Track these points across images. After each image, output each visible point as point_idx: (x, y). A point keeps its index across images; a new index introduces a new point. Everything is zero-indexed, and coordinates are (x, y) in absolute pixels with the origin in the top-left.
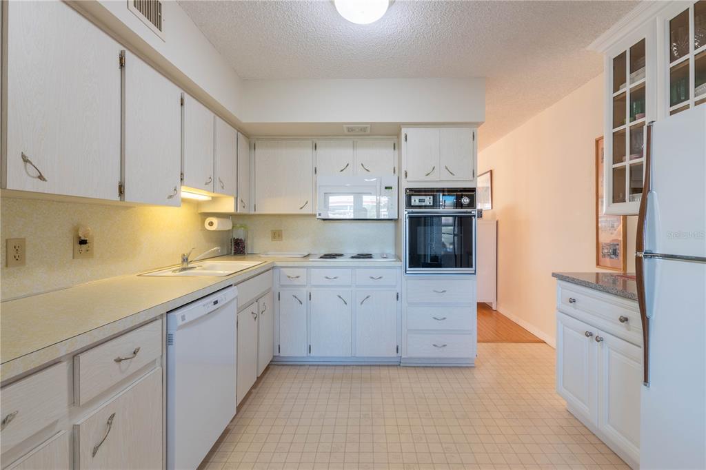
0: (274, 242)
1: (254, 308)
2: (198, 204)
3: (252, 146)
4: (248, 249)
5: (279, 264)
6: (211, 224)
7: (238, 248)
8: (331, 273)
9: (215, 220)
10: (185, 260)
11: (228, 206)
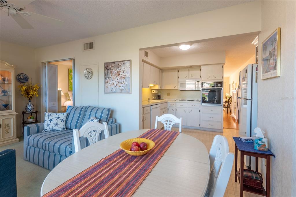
0: (168, 96)
1: (163, 110)
2: (151, 87)
3: (163, 72)
4: (161, 98)
5: (168, 101)
6: (153, 91)
7: (159, 98)
8: (182, 104)
9: (154, 91)
10: (149, 99)
11: (157, 87)
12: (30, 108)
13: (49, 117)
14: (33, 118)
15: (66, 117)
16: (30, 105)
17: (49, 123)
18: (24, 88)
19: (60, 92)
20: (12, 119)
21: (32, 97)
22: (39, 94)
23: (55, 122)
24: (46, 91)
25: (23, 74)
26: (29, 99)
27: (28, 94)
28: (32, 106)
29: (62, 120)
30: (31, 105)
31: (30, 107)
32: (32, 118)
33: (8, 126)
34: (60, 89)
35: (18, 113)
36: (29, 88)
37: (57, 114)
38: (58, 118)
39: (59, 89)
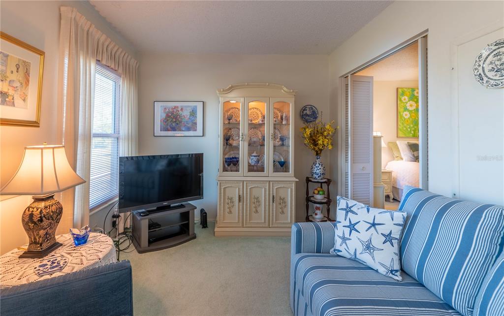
12: (317, 172)
13: (347, 212)
14: (324, 194)
15: (401, 228)
16: (317, 165)
17: (347, 236)
18: (308, 131)
19: (377, 139)
20: (290, 190)
21: (321, 150)
22: (334, 144)
23: (365, 236)
24: (348, 138)
25: (310, 106)
26: (317, 154)
27: (315, 143)
28: (322, 168)
29: (388, 238)
30: (320, 167)
31: (318, 170)
32: (321, 193)
33: (283, 201)
34: (379, 134)
35: (297, 180)
36: (317, 131)
37: (371, 209)
38: (374, 225)
39: (375, 134)
